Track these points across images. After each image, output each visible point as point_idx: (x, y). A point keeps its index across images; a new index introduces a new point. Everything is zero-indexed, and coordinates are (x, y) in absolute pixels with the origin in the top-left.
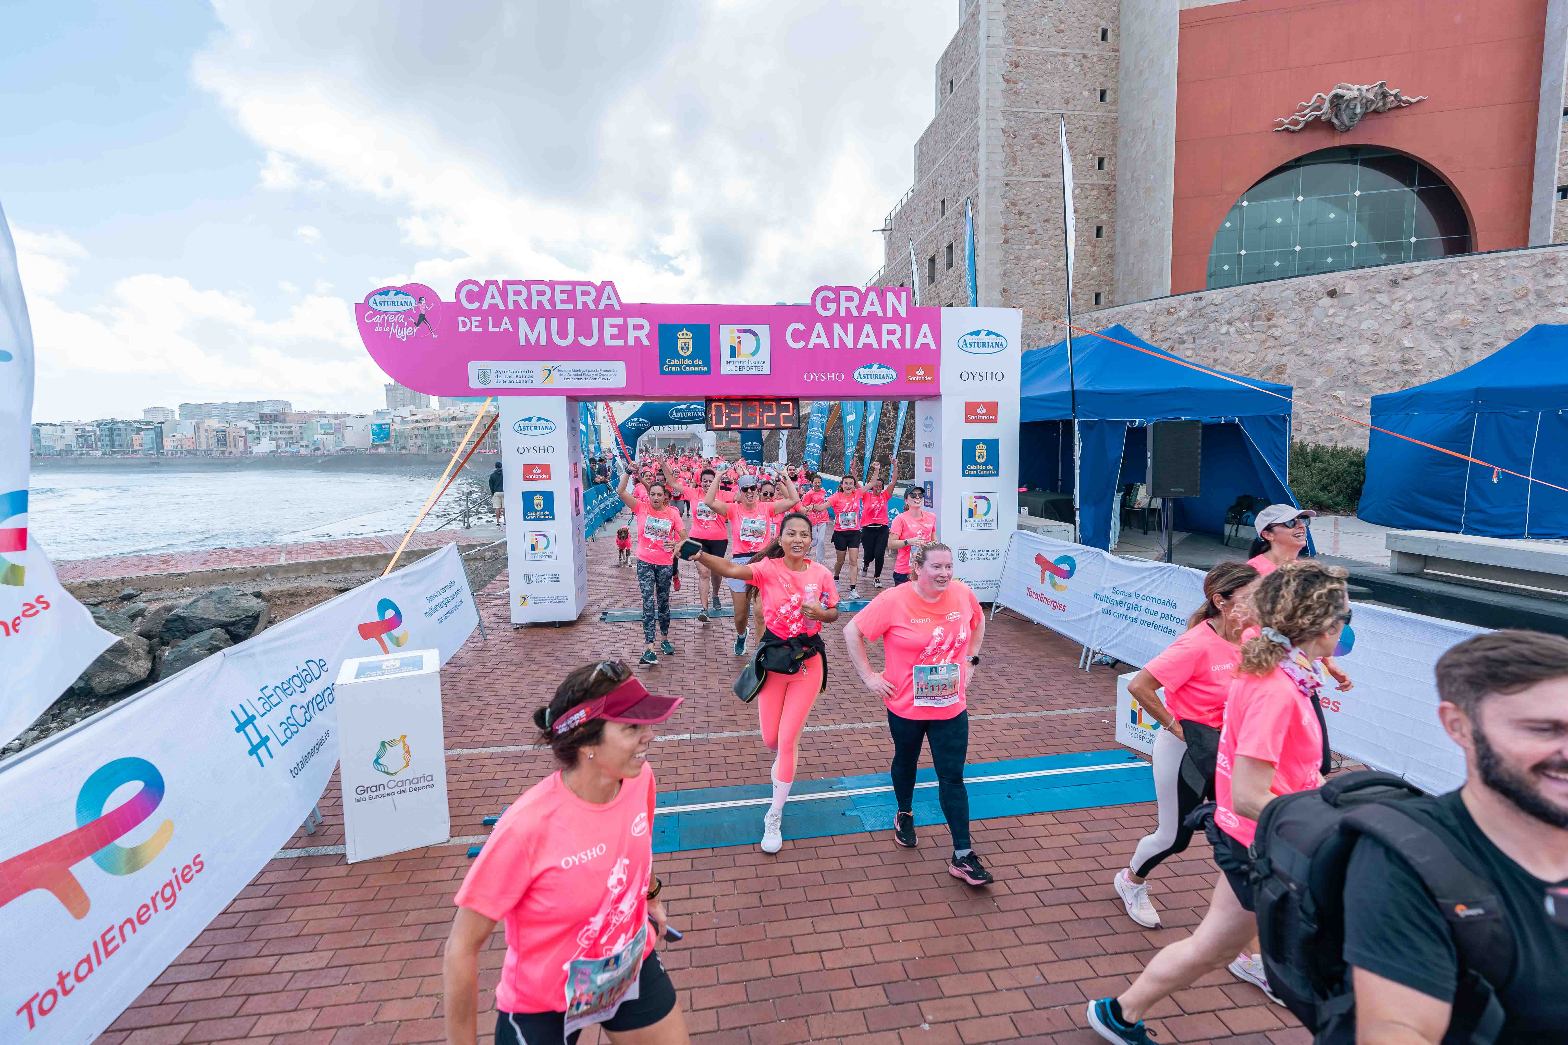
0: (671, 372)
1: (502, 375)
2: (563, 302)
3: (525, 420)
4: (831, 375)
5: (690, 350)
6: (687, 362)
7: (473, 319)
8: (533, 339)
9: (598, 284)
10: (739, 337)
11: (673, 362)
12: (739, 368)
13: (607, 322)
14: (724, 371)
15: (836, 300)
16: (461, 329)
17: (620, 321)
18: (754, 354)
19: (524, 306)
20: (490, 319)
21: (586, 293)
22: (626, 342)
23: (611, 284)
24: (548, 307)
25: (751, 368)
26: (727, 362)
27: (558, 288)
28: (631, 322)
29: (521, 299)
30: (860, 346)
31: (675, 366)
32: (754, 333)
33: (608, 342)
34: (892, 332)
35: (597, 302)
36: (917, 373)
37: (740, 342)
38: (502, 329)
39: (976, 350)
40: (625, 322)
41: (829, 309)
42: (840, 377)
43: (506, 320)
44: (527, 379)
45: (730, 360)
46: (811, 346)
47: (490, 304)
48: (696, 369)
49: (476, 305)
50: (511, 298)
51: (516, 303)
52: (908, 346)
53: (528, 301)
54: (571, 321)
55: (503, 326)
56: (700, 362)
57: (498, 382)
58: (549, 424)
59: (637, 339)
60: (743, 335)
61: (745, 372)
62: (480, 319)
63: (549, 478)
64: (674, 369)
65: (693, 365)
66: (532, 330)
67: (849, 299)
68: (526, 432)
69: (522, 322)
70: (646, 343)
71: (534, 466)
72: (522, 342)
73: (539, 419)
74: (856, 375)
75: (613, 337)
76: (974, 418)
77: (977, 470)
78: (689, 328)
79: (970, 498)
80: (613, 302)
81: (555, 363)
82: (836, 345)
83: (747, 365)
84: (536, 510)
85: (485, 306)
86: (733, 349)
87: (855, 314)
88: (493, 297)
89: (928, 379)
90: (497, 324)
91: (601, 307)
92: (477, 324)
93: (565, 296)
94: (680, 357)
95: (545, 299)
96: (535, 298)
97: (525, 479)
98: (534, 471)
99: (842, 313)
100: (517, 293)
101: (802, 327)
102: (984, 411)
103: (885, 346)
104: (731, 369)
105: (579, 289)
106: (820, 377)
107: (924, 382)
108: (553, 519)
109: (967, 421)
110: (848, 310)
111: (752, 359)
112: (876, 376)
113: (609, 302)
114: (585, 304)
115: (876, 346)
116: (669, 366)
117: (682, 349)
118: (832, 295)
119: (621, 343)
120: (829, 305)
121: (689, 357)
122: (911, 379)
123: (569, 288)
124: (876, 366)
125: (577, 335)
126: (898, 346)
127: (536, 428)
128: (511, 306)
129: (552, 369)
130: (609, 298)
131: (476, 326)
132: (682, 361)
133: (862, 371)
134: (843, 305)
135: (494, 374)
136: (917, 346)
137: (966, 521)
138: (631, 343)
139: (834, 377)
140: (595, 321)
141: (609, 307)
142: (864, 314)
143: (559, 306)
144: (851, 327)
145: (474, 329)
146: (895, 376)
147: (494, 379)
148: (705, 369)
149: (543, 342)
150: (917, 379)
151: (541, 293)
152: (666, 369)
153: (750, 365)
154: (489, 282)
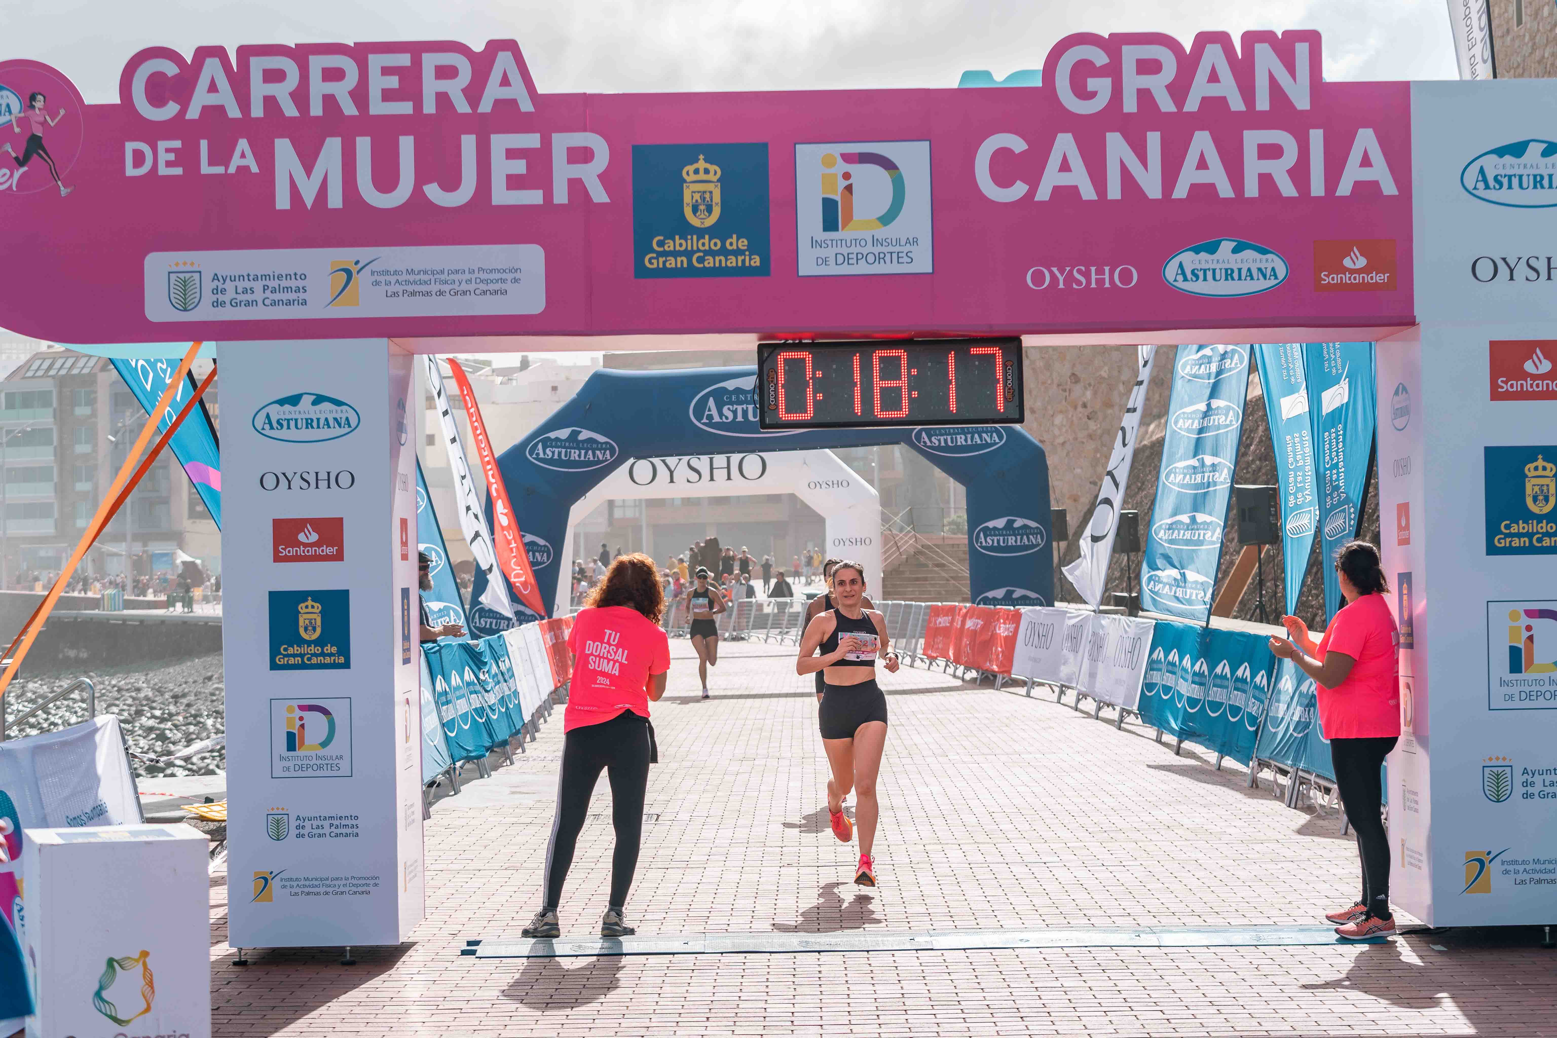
0: (664, 273)
1: (229, 286)
2: (388, 95)
3: (281, 402)
4: (1100, 272)
5: (717, 211)
6: (706, 243)
7: (162, 145)
8: (309, 196)
9: (478, 47)
10: (847, 176)
11: (669, 246)
12: (847, 259)
13: (500, 143)
14: (807, 266)
15: (1114, 71)
16: (131, 171)
17: (531, 141)
18: (887, 219)
19: (290, 110)
20: (204, 144)
21: (446, 72)
22: (548, 195)
23: (511, 46)
24: (349, 109)
25: (879, 258)
26: (814, 243)
27: (376, 62)
28: (562, 142)
29: (282, 92)
30: (1181, 191)
31: (675, 254)
32: (887, 164)
33: (501, 196)
34: (1270, 152)
35: (473, 93)
36: (1347, 262)
37: (849, 189)
38: (232, 170)
39: (1515, 195)
40: (546, 143)
41: (1093, 95)
42: (1126, 277)
43: (243, 144)
44: (292, 296)
45: (821, 235)
46: (1043, 194)
47: (205, 109)
48: (732, 262)
49: (171, 109)
50: (259, 90)
51: (270, 102)
52: (1317, 188)
53: (301, 96)
54: (407, 145)
55: (236, 162)
56: (743, 243)
57: (217, 304)
58: (342, 413)
59: (576, 186)
60: (857, 170)
61: (862, 269)
62: (177, 144)
63: (339, 557)
64: (671, 263)
65: (724, 252)
66: (309, 170)
67: (1148, 67)
68: (283, 433)
69: (284, 149)
70: (599, 195)
71: (300, 524)
72: (283, 202)
73: (319, 399)
74: (1171, 272)
75: (514, 182)
76: (1516, 386)
77: (1530, 535)
78: (713, 154)
79: (1514, 616)
80: (517, 91)
81: (363, 254)
82: (1114, 192)
83: (869, 248)
84: (301, 642)
85: (193, 113)
86: (829, 206)
87: (1166, 105)
88: (213, 88)
89: (1380, 278)
90: (220, 156)
91: (486, 106)
92: (171, 157)
93: (393, 82)
94: (685, 229)
95: (341, 90)
96: (318, 88)
97: (277, 558)
98: (302, 537)
99: (1130, 105)
100: (274, 76)
101: (1018, 144)
102: (1546, 366)
103: (1252, 189)
104: (825, 261)
105: (430, 61)
106: (1069, 279)
107: (1364, 285)
108: (347, 665)
109: (1496, 395)
110: (1144, 95)
111: (882, 232)
112: (1229, 274)
113: (505, 93)
114: (442, 98)
115: (1225, 190)
116: (660, 254)
117: (695, 209)
118: (1100, 58)
119: (534, 197)
120: (1093, 84)
121: (713, 232)
122: (1328, 279)
123: (404, 60)
124: (1227, 246)
125: (421, 179)
126: (1288, 189)
127: (309, 423)
128: (257, 111)
129: (354, 269)
130: (505, 82)
131: (169, 164)
132: (692, 242)
133: (1188, 259)
134: (1132, 82)
135: (208, 285)
136: (1344, 189)
137: (1502, 683)
138: (561, 196)
139: (1111, 277)
140: (469, 143)
141: (506, 106)
142: (1192, 105)
143: (378, 107)
144: (1154, 139)
145: (163, 171)
146: (1282, 272)
147: (208, 298)
148: (756, 261)
149: (335, 200)
150: (1346, 278)
151: (333, 75)
152: (651, 262)
153: (877, 250)
154: (203, 53)
